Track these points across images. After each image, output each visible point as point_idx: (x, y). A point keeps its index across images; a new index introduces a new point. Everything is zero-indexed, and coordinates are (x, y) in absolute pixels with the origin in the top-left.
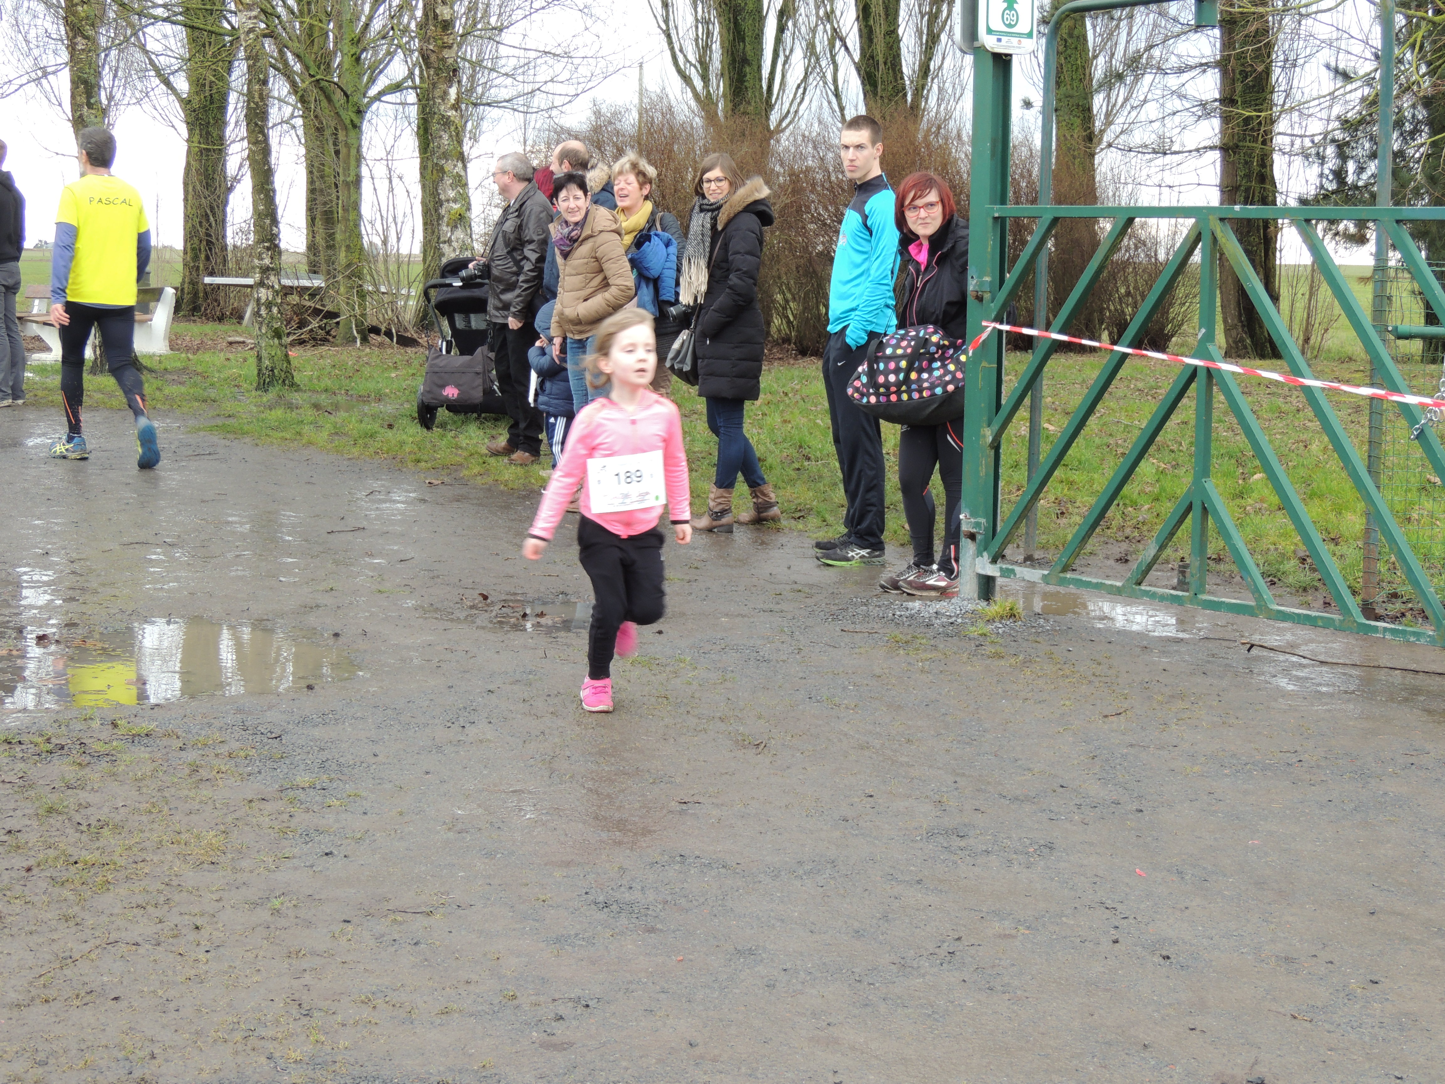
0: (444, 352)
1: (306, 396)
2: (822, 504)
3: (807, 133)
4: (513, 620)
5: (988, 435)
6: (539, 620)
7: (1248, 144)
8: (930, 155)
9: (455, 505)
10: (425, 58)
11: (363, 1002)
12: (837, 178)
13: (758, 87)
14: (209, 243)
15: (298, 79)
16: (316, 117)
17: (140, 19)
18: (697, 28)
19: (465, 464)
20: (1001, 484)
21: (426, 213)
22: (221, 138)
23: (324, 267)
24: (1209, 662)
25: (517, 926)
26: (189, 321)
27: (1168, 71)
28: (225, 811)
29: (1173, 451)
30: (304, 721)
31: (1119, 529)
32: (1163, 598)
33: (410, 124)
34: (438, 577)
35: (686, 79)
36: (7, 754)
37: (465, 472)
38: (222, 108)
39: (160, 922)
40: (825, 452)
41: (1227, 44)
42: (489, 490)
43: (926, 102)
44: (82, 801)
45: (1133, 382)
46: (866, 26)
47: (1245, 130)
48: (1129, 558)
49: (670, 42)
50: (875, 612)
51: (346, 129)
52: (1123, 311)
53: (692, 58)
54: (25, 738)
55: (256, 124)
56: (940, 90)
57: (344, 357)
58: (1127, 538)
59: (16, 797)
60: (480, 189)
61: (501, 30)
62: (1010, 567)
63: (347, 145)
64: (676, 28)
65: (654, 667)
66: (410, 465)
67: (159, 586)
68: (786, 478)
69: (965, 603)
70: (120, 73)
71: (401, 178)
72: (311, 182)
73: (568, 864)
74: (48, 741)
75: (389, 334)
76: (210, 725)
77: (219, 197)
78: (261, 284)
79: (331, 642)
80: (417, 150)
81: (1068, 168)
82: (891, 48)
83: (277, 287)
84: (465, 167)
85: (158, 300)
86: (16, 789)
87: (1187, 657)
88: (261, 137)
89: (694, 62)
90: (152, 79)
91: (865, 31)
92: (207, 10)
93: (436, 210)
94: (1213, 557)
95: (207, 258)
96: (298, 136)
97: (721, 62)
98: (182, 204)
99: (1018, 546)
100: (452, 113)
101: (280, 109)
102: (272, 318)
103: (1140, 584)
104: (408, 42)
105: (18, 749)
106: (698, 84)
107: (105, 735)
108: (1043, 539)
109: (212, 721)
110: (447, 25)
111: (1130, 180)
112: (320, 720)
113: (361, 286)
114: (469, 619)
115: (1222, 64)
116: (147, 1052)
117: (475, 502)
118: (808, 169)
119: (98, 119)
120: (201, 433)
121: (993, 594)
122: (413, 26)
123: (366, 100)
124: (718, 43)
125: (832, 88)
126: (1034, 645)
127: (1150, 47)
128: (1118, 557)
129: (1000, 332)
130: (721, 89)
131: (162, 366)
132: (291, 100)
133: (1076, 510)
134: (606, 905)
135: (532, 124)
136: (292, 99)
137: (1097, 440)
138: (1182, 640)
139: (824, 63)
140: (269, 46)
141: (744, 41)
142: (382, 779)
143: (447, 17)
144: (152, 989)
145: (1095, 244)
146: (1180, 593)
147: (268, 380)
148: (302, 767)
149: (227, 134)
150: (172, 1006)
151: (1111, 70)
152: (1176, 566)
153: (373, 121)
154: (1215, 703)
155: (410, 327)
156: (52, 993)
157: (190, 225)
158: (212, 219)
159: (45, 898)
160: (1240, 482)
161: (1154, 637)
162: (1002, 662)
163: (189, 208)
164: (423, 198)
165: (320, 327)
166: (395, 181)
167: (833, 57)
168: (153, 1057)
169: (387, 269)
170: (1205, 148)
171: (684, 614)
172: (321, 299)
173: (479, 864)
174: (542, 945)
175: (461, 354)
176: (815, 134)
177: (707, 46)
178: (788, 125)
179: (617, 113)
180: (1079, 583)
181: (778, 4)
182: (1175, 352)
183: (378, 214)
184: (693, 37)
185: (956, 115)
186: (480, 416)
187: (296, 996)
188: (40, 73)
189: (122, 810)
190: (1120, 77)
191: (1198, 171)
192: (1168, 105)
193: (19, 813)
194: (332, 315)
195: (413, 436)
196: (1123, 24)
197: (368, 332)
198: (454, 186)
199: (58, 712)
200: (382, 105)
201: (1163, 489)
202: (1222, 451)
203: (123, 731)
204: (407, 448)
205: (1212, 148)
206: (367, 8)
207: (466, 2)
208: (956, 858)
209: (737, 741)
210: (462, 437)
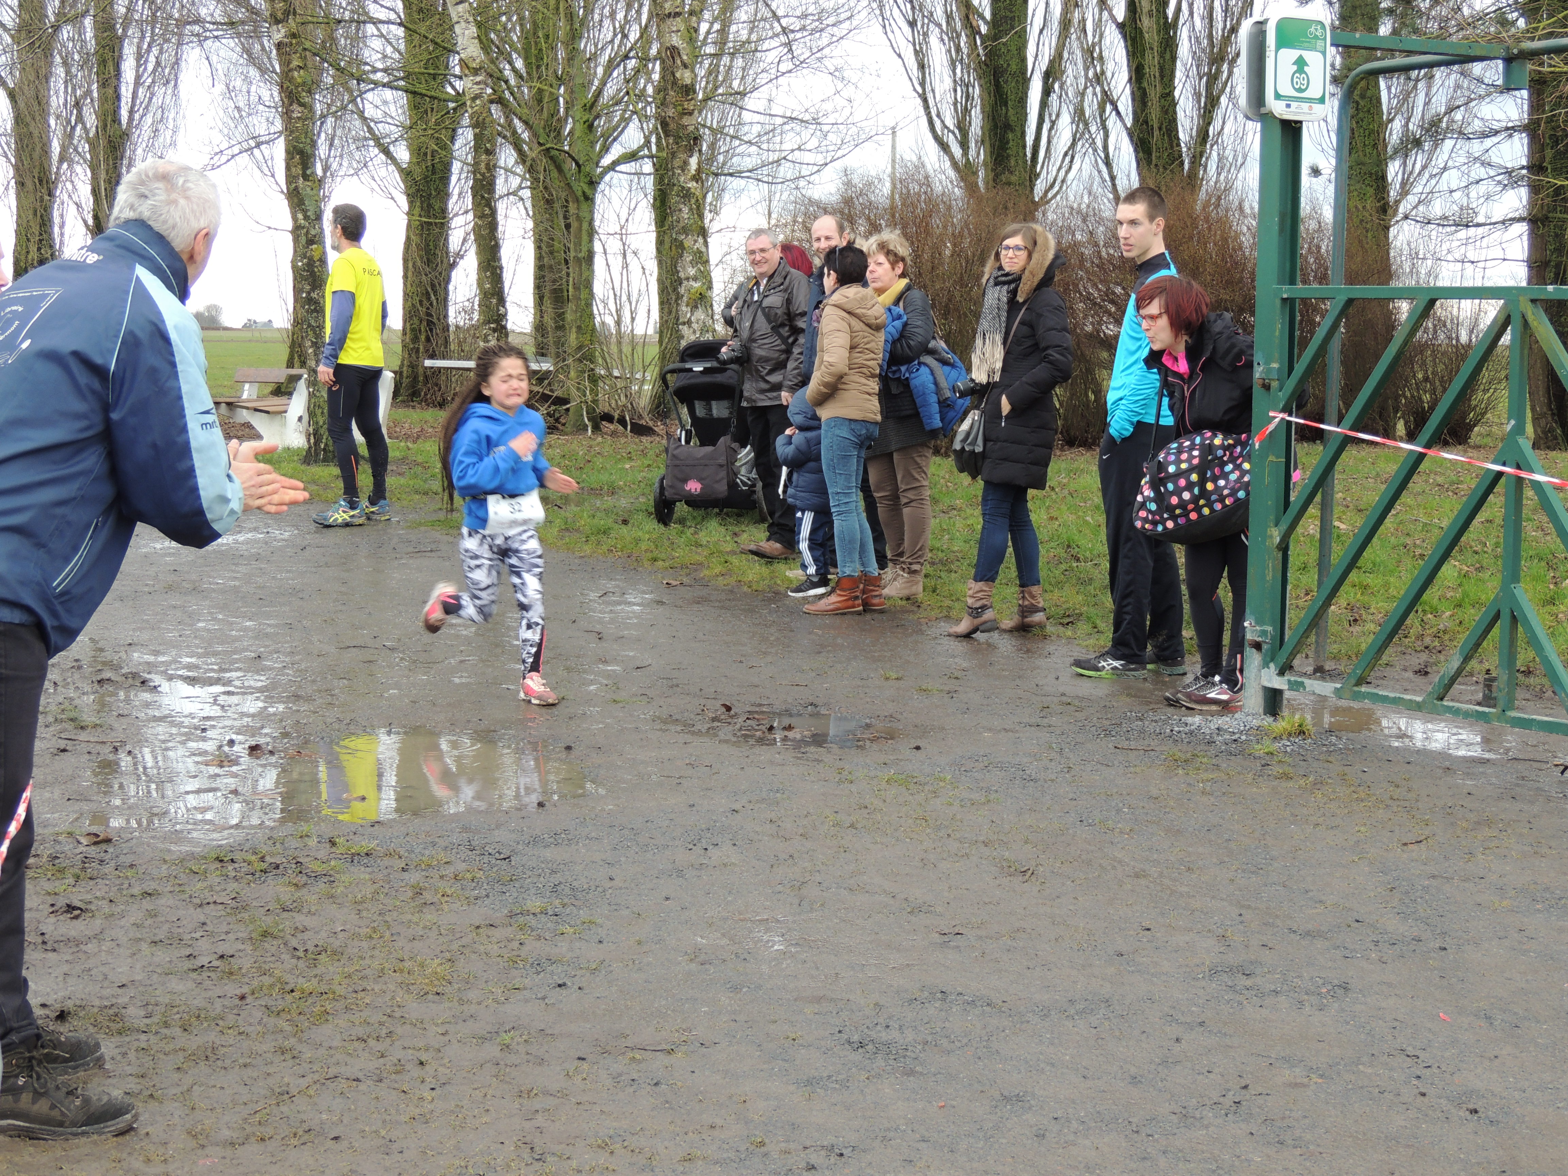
0: (683, 442)
2: (1092, 609)
3: (1075, 206)
4: (758, 733)
5: (1276, 536)
6: (786, 733)
7: (1559, 215)
8: (1209, 228)
9: (696, 607)
10: (664, 124)
11: (599, 1146)
12: (1108, 254)
13: (1021, 154)
14: (430, 323)
15: (525, 147)
16: (546, 188)
17: (359, 84)
18: (955, 91)
19: (706, 563)
20: (1289, 587)
21: (663, 291)
22: (444, 211)
23: (552, 350)
24: (1518, 785)
25: (765, 1066)
26: (408, 406)
27: (1471, 136)
28: (451, 937)
29: (1476, 553)
30: (535, 841)
31: (1417, 638)
32: (1467, 715)
33: (646, 196)
34: (677, 686)
35: (944, 147)
36: (219, 873)
37: (706, 572)
38: (445, 179)
39: (382, 1057)
40: (1095, 552)
41: (1536, 106)
42: (732, 591)
43: (1205, 170)
44: (298, 924)
45: (1432, 476)
46: (1139, 88)
47: (1555, 201)
48: (1429, 670)
49: (927, 107)
50: (1151, 727)
51: (578, 201)
52: (1420, 399)
53: (950, 123)
54: (237, 856)
55: (483, 197)
56: (1221, 158)
57: (574, 446)
58: (1426, 648)
59: (229, 919)
60: (720, 266)
61: (745, 95)
62: (1299, 680)
63: (579, 219)
64: (933, 91)
65: (912, 786)
66: (647, 564)
67: (378, 693)
68: (1053, 581)
69: (1250, 718)
70: (336, 142)
71: (636, 254)
72: (539, 258)
73: (819, 1000)
74: (262, 859)
75: (622, 421)
76: (434, 844)
77: (440, 273)
79: (563, 755)
80: (653, 224)
81: (1360, 241)
82: (1166, 112)
84: (706, 244)
86: (228, 910)
87: (1494, 780)
88: (487, 211)
89: (952, 128)
90: (371, 149)
91: (1138, 94)
92: (429, 74)
93: (675, 290)
94: (1522, 669)
95: (428, 339)
96: (526, 209)
97: (982, 128)
98: (401, 281)
99: (1307, 657)
100: (692, 185)
101: (506, 180)
103: (1442, 699)
104: (644, 108)
105: (230, 868)
106: (957, 151)
107: (322, 854)
108: (1334, 648)
109: (437, 840)
110: (688, 90)
111: (1428, 255)
112: (552, 840)
113: (593, 370)
114: (711, 732)
115: (1531, 129)
117: (717, 604)
118: (1076, 245)
119: (314, 192)
120: (422, 528)
121: (1280, 708)
122: (650, 90)
123: (599, 170)
124: (978, 108)
125: (1103, 155)
126: (1326, 765)
127: (1450, 110)
128: (1416, 669)
129: (1289, 423)
130: (982, 157)
132: (518, 171)
133: (1370, 617)
134: (861, 1045)
136: (519, 169)
137: (1393, 539)
138: (1488, 760)
139: (1093, 129)
140: (496, 111)
141: (1006, 105)
142: (619, 905)
143: (688, 81)
144: (374, 1128)
145: (1390, 325)
146: (1486, 710)
148: (533, 891)
149: (450, 206)
150: (395, 1147)
151: (1407, 135)
152: (1481, 680)
153: (606, 192)
154: (1525, 831)
155: (645, 415)
156: (269, 1131)
157: (409, 304)
158: (433, 297)
159: (259, 1028)
160: (1552, 586)
161: (1457, 757)
162: (1291, 784)
163: (409, 286)
164: (660, 274)
166: (630, 256)
167: (1103, 122)
169: (620, 351)
170: (1510, 220)
171: (943, 728)
172: (549, 384)
173: (723, 998)
174: (792, 1088)
175: (702, 444)
176: (1084, 206)
177: (966, 111)
178: (1055, 196)
179: (870, 184)
180: (1376, 698)
181: (1044, 65)
182: (1478, 443)
183: (611, 292)
184: (951, 101)
185: (1238, 184)
186: (721, 511)
187: (527, 1140)
188: (252, 143)
189: (341, 935)
190: (1417, 143)
191: (1504, 245)
192: (1473, 174)
193: (232, 936)
194: (562, 401)
195: (649, 532)
196: (1420, 85)
197: (601, 419)
198: (693, 263)
199: (272, 828)
200: (616, 175)
201: (1466, 595)
202: (1531, 553)
203: (341, 850)
204: (643, 546)
205: (1520, 220)
206: (600, 71)
207: (707, 63)
208: (1241, 998)
209: (1003, 868)
210: (702, 534)
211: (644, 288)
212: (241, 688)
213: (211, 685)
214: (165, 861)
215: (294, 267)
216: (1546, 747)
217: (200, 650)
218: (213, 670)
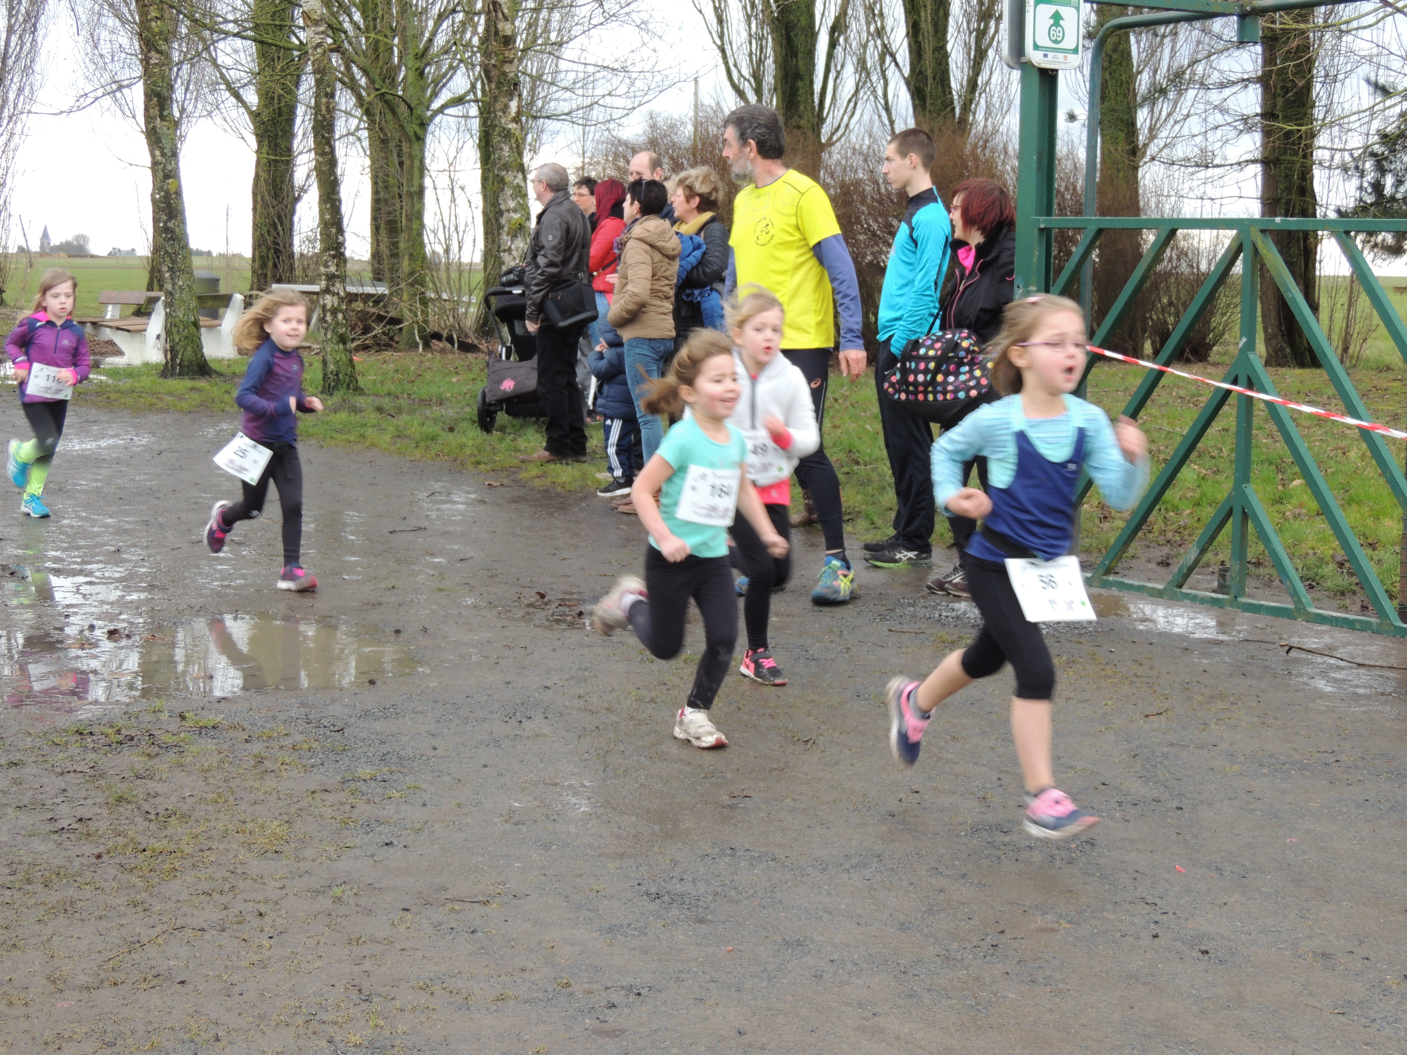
0: (504, 357)
1: (369, 399)
2: (870, 508)
3: (857, 147)
4: (569, 618)
7: (1289, 157)
8: (977, 168)
9: (514, 506)
10: (487, 72)
11: (421, 988)
13: (810, 101)
14: (277, 252)
15: (363, 92)
16: (381, 129)
17: (211, 34)
18: (750, 43)
21: (487, 222)
22: (289, 150)
23: (387, 275)
24: (1248, 664)
25: (571, 916)
27: (1211, 87)
28: (288, 801)
29: (1213, 458)
30: (366, 714)
31: (1160, 534)
32: (1203, 601)
33: (472, 136)
34: (497, 576)
35: (741, 93)
36: (78, 744)
37: (524, 475)
38: (290, 121)
39: (225, 908)
40: (876, 457)
41: (1269, 59)
42: (547, 492)
43: (974, 117)
44: (150, 790)
45: (1175, 389)
46: (915, 42)
47: (1286, 144)
48: (1170, 561)
49: (725, 57)
50: (921, 612)
51: (410, 141)
52: (1165, 321)
53: (746, 72)
54: (96, 729)
55: (323, 136)
56: (988, 104)
57: (406, 362)
58: (1168, 542)
59: (87, 786)
61: (561, 45)
63: (411, 157)
64: (731, 44)
66: (470, 467)
67: (226, 583)
70: (191, 87)
71: (462, 188)
72: (375, 192)
73: (622, 856)
74: (118, 732)
75: (450, 340)
76: (274, 718)
77: (286, 206)
78: (327, 291)
79: (392, 638)
80: (479, 162)
81: (1112, 181)
82: (940, 64)
83: (342, 294)
84: (524, 179)
85: (227, 306)
86: (87, 778)
87: (1226, 659)
88: (327, 149)
89: (747, 77)
90: (223, 92)
91: (914, 47)
92: (276, 25)
93: (497, 220)
94: (1253, 561)
95: (275, 266)
96: (363, 148)
97: (775, 77)
98: (251, 213)
100: (512, 126)
101: (346, 122)
102: (337, 324)
103: (1181, 587)
104: (471, 57)
105: (89, 740)
106: (752, 97)
107: (172, 727)
108: (1087, 542)
109: (277, 714)
110: (508, 41)
111: (1172, 193)
112: (381, 714)
113: (423, 293)
114: (527, 618)
115: (1264, 80)
116: (212, 1033)
117: (533, 503)
118: (858, 182)
119: (171, 131)
122: (475, 41)
123: (429, 113)
124: (771, 59)
125: (883, 102)
126: (1077, 646)
127: (1193, 63)
128: (1159, 560)
131: (231, 370)
134: (658, 896)
135: (591, 136)
136: (358, 112)
138: (1222, 642)
139: (874, 78)
140: (336, 60)
141: (796, 56)
142: (441, 772)
143: (509, 33)
144: (217, 973)
145: (1138, 256)
146: (1220, 596)
147: (333, 384)
148: (364, 759)
149: (295, 146)
150: (236, 990)
151: (1155, 86)
152: (1216, 570)
153: (436, 133)
154: (1254, 704)
155: (471, 334)
156: (120, 976)
157: (258, 233)
158: (280, 228)
159: (114, 884)
160: (1280, 488)
163: (258, 217)
164: (484, 208)
165: (384, 333)
166: (457, 191)
167: (883, 72)
168: (217, 1039)
169: (449, 277)
170: (1247, 161)
172: (385, 306)
173: (534, 855)
174: (595, 935)
175: (521, 359)
176: (865, 147)
177: (760, 62)
178: (839, 139)
179: (672, 127)
180: (1122, 586)
181: (830, 21)
182: (1217, 361)
183: (441, 223)
184: (746, 52)
185: (1003, 129)
186: (538, 420)
187: (357, 982)
188: (114, 86)
189: (189, 800)
190: (1163, 92)
191: (1240, 184)
192: (1210, 119)
193: (89, 801)
194: (396, 321)
195: (473, 439)
196: (1167, 41)
197: (430, 338)
198: (514, 197)
199: (128, 704)
200: (445, 118)
201: (1204, 495)
202: (1262, 457)
203: (190, 723)
204: (468, 451)
205: (1254, 162)
206: (431, 24)
207: (527, 18)
208: (999, 853)
209: (786, 737)
210: (520, 440)
211: (470, 221)
212: (101, 578)
213: (74, 576)
214: (30, 734)
215: (154, 201)
216: (1274, 630)
217: (65, 545)
218: (76, 563)
